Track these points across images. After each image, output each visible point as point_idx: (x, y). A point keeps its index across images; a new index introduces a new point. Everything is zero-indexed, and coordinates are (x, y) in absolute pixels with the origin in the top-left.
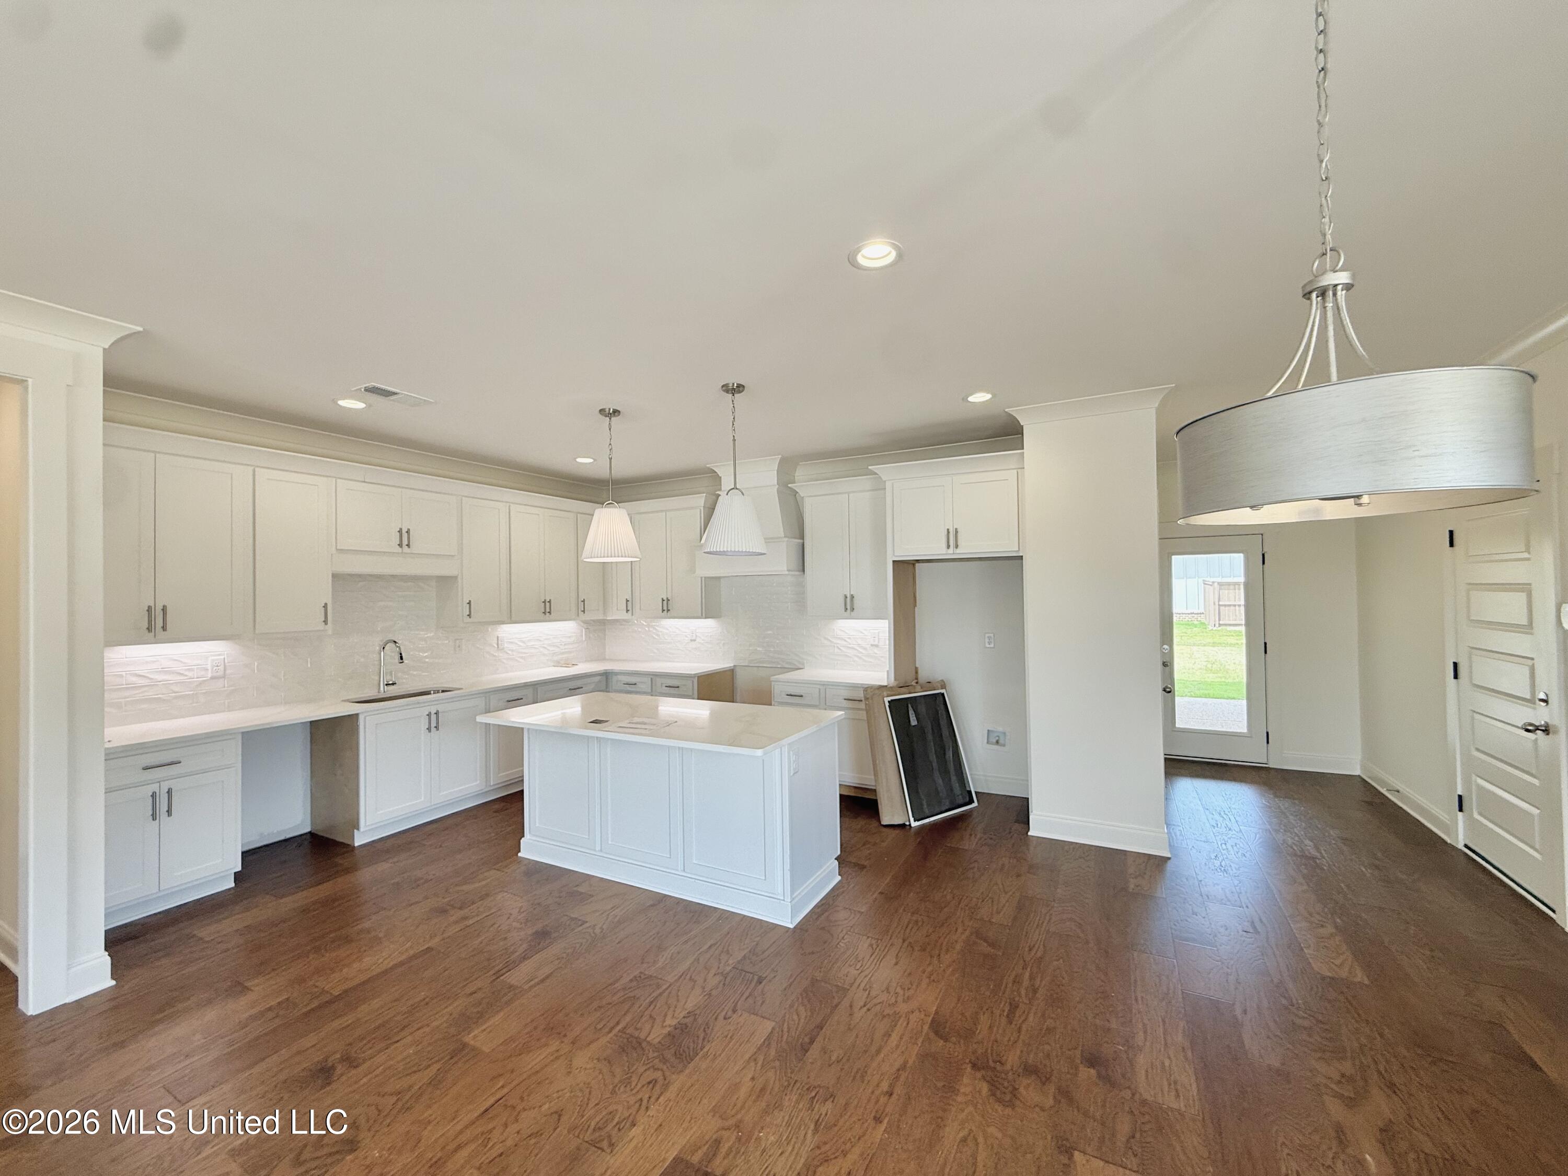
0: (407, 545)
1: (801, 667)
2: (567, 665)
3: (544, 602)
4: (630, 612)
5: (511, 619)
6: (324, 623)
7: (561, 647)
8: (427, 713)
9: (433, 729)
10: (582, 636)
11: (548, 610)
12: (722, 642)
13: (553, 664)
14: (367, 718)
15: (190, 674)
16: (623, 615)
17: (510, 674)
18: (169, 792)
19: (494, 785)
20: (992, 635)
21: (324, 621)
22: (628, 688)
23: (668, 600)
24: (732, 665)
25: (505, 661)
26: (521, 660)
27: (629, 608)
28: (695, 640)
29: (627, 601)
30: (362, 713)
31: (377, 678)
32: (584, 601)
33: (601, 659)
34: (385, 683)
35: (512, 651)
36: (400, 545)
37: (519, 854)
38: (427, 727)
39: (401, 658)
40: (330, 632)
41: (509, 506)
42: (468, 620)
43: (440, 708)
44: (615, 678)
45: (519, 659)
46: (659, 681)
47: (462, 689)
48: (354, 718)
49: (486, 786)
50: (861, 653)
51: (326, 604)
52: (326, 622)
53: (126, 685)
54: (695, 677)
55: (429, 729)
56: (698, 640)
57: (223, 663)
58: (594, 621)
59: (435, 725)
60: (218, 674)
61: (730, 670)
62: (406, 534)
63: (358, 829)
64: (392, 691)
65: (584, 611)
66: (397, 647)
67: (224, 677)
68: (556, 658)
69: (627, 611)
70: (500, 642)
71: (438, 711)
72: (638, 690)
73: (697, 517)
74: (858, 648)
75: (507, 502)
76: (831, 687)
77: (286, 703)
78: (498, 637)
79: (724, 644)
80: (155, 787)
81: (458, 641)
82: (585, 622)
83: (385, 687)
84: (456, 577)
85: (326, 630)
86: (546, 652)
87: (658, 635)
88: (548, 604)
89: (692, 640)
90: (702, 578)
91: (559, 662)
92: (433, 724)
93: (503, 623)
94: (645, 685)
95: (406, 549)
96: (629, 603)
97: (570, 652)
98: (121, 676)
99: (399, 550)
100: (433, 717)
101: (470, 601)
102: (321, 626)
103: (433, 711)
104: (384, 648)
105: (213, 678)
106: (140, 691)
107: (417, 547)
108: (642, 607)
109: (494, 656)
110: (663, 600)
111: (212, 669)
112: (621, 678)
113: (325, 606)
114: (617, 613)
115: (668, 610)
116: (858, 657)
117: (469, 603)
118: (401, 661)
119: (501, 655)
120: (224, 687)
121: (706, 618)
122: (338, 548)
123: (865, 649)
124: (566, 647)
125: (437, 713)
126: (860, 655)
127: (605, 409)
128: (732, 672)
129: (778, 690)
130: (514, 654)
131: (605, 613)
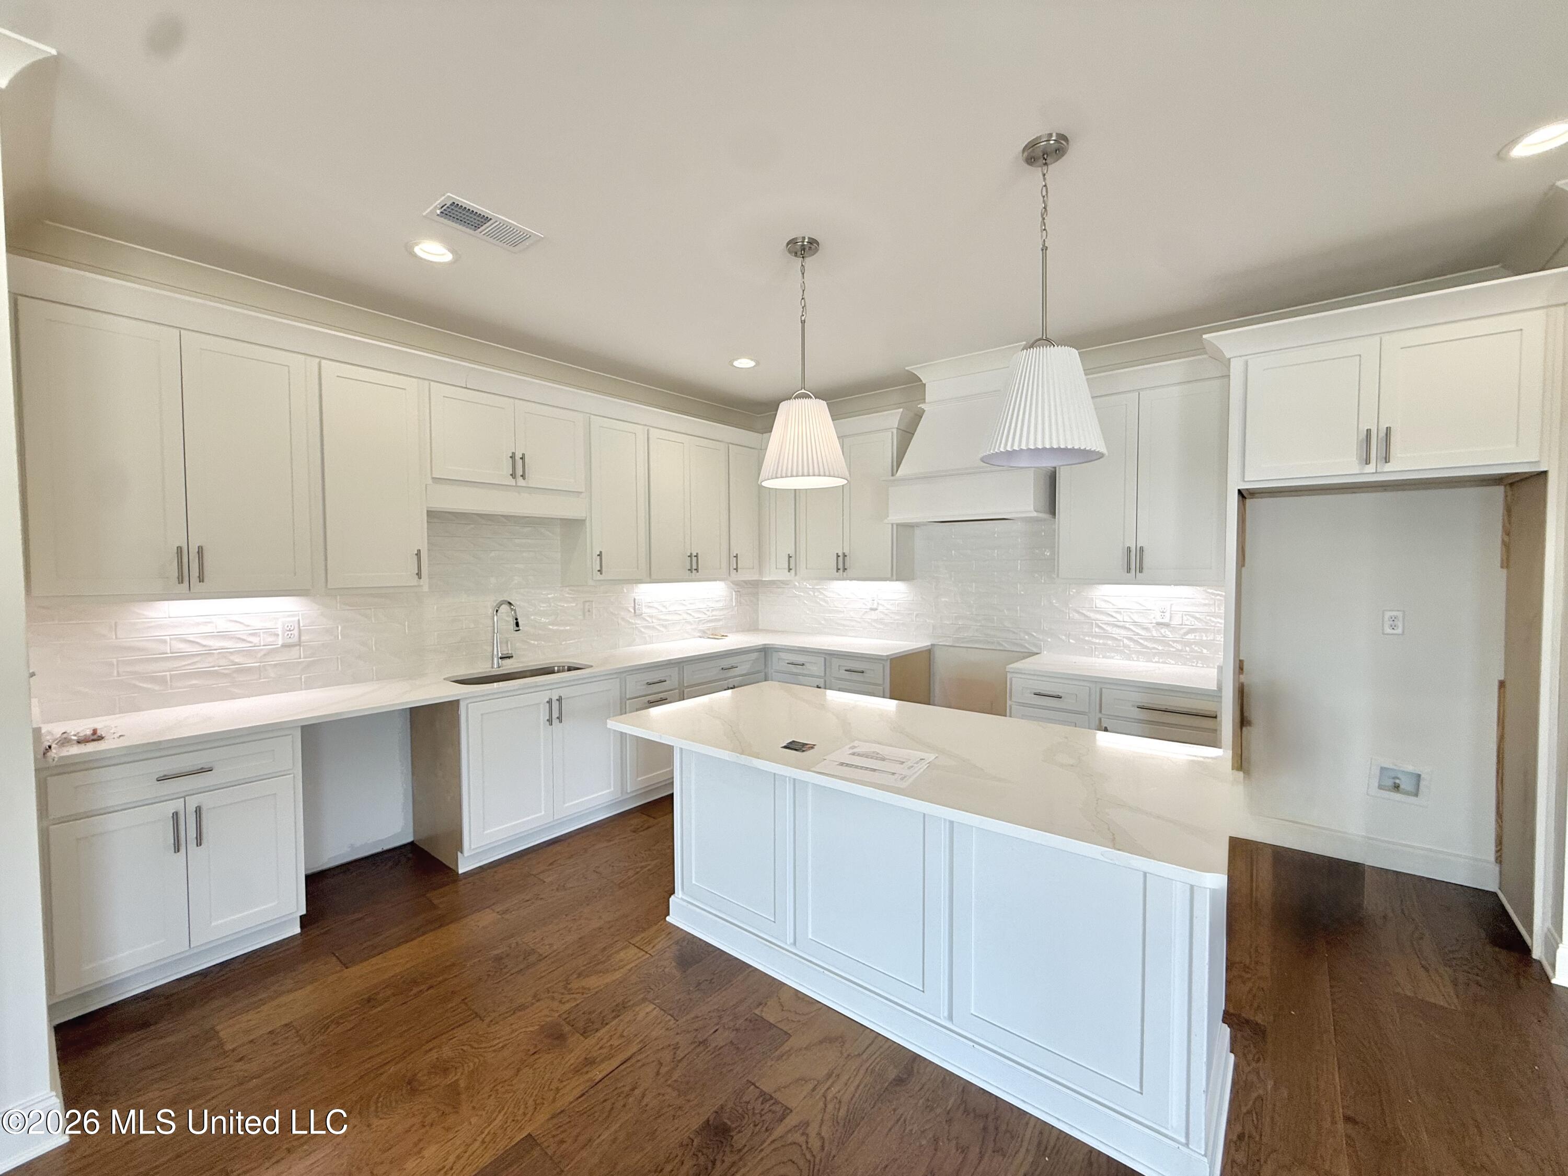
0: (522, 476)
1: (1035, 650)
2: (714, 636)
3: (690, 556)
4: (793, 572)
5: (651, 577)
6: (417, 576)
7: (708, 613)
8: (547, 700)
9: (555, 721)
10: (731, 600)
11: (694, 567)
12: (915, 613)
13: (699, 634)
14: (469, 705)
15: (255, 640)
16: (783, 575)
17: (649, 647)
18: (198, 811)
19: (633, 792)
20: (1400, 614)
21: (417, 574)
22: (794, 669)
23: (845, 556)
24: (929, 644)
25: (643, 630)
26: (662, 629)
27: (792, 566)
28: (876, 609)
29: (790, 557)
30: (466, 698)
31: (490, 649)
32: (736, 557)
33: (753, 628)
34: (500, 655)
35: (651, 617)
36: (513, 475)
37: (668, 919)
38: (548, 718)
39: (517, 625)
40: (426, 588)
41: (648, 430)
42: (598, 576)
43: (563, 692)
44: (775, 655)
45: (658, 627)
46: (835, 662)
47: (592, 666)
48: (453, 705)
49: (622, 793)
50: (1138, 634)
51: (419, 551)
52: (419, 575)
53: (171, 653)
54: (887, 660)
55: (550, 721)
56: (880, 608)
57: (296, 626)
58: (745, 582)
59: (557, 715)
60: (291, 641)
61: (926, 650)
62: (521, 461)
63: (462, 852)
64: (509, 666)
65: (736, 569)
66: (512, 609)
67: (299, 644)
68: (701, 627)
69: (790, 570)
70: (637, 606)
71: (560, 697)
72: (805, 672)
73: (887, 444)
74: (1132, 627)
75: (645, 425)
76: (1108, 686)
77: (378, 679)
78: (635, 599)
79: (917, 615)
80: (178, 805)
81: (588, 604)
82: (736, 583)
83: (500, 660)
84: (584, 520)
85: (422, 586)
86: (690, 618)
87: (826, 602)
88: (694, 559)
89: (872, 609)
90: (892, 525)
91: (704, 632)
92: (555, 714)
93: (641, 581)
94: (816, 667)
95: (521, 482)
96: (792, 560)
97: (719, 620)
98: (165, 642)
99: (513, 482)
100: (555, 705)
101: (601, 552)
102: (414, 581)
103: (555, 698)
104: (497, 611)
105: (284, 646)
106: (189, 662)
107: (534, 479)
108: (808, 566)
109: (632, 624)
110: (838, 556)
111: (283, 635)
112: (783, 655)
113: (418, 554)
114: (775, 572)
115: (845, 569)
116: (1130, 639)
117: (600, 555)
118: (517, 629)
119: (639, 622)
120: (300, 658)
121: (897, 580)
122: (434, 476)
123: (1147, 629)
124: (714, 613)
125: (560, 700)
126: (1136, 638)
127: (796, 238)
128: (928, 653)
129: (1019, 687)
130: (654, 621)
131: (761, 573)
